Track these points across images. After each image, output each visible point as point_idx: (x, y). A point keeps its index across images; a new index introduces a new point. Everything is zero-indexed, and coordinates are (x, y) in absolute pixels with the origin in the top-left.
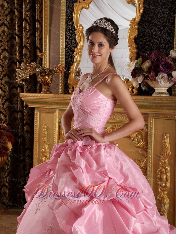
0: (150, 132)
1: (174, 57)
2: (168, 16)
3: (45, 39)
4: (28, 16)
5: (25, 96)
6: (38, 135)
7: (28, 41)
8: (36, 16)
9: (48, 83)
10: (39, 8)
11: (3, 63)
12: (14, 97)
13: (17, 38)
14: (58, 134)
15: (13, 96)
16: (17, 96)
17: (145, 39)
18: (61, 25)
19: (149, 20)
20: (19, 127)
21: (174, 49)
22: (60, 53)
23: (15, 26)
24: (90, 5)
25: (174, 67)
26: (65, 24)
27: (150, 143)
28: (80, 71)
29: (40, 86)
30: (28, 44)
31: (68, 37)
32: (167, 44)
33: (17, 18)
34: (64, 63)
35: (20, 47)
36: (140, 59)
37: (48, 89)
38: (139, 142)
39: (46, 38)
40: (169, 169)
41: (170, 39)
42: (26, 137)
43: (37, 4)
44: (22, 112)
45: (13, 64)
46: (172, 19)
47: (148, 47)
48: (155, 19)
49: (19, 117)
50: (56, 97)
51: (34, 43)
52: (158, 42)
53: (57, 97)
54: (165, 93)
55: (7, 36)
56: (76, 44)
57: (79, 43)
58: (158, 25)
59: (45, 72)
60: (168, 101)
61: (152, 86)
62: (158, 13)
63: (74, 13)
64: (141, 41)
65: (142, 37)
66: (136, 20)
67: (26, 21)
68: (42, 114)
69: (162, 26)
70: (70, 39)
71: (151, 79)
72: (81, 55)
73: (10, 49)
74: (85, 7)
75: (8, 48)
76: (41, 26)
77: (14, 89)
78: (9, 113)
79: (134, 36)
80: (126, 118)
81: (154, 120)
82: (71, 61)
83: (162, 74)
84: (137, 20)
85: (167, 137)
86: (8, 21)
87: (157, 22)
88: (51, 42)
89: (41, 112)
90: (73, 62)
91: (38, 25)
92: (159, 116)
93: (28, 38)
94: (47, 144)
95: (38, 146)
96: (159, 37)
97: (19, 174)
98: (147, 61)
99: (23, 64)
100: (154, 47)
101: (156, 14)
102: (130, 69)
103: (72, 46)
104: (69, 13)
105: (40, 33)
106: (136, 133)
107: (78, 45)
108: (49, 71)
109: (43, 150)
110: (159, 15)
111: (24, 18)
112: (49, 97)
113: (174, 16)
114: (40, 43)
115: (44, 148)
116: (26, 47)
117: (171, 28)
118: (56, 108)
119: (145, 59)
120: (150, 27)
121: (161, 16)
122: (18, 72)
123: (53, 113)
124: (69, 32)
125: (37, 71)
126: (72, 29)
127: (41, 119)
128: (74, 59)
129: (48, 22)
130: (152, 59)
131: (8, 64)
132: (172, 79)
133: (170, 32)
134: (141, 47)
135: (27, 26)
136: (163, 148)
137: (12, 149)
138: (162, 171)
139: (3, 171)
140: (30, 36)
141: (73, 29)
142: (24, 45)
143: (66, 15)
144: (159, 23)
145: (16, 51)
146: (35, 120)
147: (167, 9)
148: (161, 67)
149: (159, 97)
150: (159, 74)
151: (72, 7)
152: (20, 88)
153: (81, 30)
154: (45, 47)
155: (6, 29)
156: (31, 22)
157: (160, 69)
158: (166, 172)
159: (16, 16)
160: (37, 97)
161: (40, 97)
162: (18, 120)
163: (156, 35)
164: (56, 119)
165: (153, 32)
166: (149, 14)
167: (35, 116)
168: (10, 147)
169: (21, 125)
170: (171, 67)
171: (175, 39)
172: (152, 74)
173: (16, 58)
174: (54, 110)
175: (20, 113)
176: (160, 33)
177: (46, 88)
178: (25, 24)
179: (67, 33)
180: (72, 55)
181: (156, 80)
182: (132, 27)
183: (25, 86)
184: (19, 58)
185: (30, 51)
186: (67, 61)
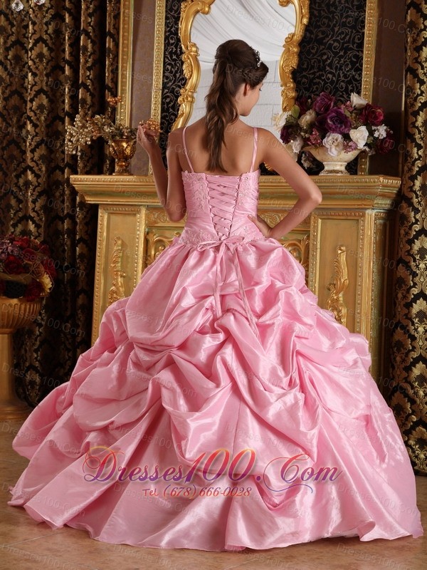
0: (313, 245)
1: (357, 106)
2: (352, 32)
3: (122, 71)
4: (90, 26)
5: (80, 181)
6: (103, 260)
7: (88, 74)
8: (107, 25)
9: (127, 156)
10: (114, 10)
11: (38, 119)
12: (57, 188)
13: (67, 68)
14: (144, 257)
15: (54, 187)
16: (63, 186)
17: (312, 74)
18: (156, 45)
19: (318, 38)
20: (66, 248)
22: (152, 99)
23: (63, 44)
24: (211, 6)
25: (354, 122)
26: (163, 41)
27: (313, 264)
29: (110, 164)
30: (89, 81)
31: (168, 66)
32: (349, 82)
33: (69, 28)
34: (159, 117)
35: (72, 86)
36: (296, 107)
37: (127, 167)
39: (124, 68)
40: (344, 311)
41: (356, 74)
43: (110, 1)
44: (72, 217)
45: (58, 121)
46: (358, 38)
47: (317, 88)
48: (330, 36)
49: (66, 227)
50: (141, 182)
51: (100, 77)
52: (334, 79)
53: (144, 182)
54: (342, 172)
55: (47, 64)
56: (183, 82)
57: (190, 79)
58: (335, 48)
59: (122, 135)
61: (318, 158)
62: (335, 26)
63: (180, 20)
64: (305, 77)
65: (306, 70)
66: (296, 36)
67: (87, 34)
68: (113, 217)
69: (340, 50)
70: (171, 72)
71: (313, 144)
72: (192, 102)
73: (51, 91)
74: (201, 10)
75: (49, 89)
76: (117, 45)
77: (57, 171)
78: (46, 220)
79: (292, 67)
81: (320, 221)
82: (173, 114)
83: (333, 134)
84: (298, 38)
85: (342, 253)
86: (49, 35)
87: (332, 42)
89: (112, 213)
90: (176, 116)
91: (109, 43)
92: (329, 213)
93: (89, 69)
94: (121, 276)
95: (102, 281)
96: (337, 69)
97: (63, 347)
98: (308, 113)
99: (78, 118)
100: (327, 89)
101: (332, 26)
102: (277, 126)
103: (177, 86)
104: (171, 20)
105: (113, 59)
106: (290, 249)
107: (188, 83)
108: (130, 132)
109: (113, 288)
110: (336, 29)
111: (83, 28)
112: (128, 182)
113: (362, 31)
114: (112, 79)
115: (114, 285)
116: (85, 87)
117: (358, 54)
118: (139, 204)
119: (305, 108)
120: (321, 50)
121: (340, 31)
122: (70, 132)
123: (135, 215)
124: (171, 57)
125: (107, 131)
126: (176, 51)
127: (111, 228)
128: (178, 110)
129: (129, 38)
130: (317, 109)
131: (46, 119)
132: (350, 144)
133: (355, 60)
134: (304, 88)
135: (87, 45)
136: (336, 273)
137: (50, 289)
139: (30, 337)
140: (93, 63)
141: (178, 52)
142: (80, 82)
143: (166, 24)
144: (336, 44)
145: (63, 95)
146: (99, 230)
147: (351, 19)
148: (329, 121)
149: (327, 178)
150: (328, 134)
151: (178, 9)
152: (69, 168)
153: (192, 53)
154: (122, 86)
155: (45, 50)
156: (95, 36)
157: (328, 124)
158: (339, 317)
159: (67, 25)
160: (104, 181)
161: (110, 182)
162: (64, 235)
163: (330, 65)
164: (139, 226)
165: (326, 60)
166: (319, 27)
167: (99, 222)
168: (47, 285)
169: (69, 243)
170: (347, 122)
171: (364, 73)
172: (316, 134)
173: (64, 109)
174: (136, 208)
175: (68, 219)
176: (338, 63)
177: (121, 166)
178: (84, 41)
179: (167, 60)
180: (175, 103)
181: (323, 146)
182: (287, 51)
183: (80, 164)
184: (69, 109)
185: (92, 95)
186: (165, 114)
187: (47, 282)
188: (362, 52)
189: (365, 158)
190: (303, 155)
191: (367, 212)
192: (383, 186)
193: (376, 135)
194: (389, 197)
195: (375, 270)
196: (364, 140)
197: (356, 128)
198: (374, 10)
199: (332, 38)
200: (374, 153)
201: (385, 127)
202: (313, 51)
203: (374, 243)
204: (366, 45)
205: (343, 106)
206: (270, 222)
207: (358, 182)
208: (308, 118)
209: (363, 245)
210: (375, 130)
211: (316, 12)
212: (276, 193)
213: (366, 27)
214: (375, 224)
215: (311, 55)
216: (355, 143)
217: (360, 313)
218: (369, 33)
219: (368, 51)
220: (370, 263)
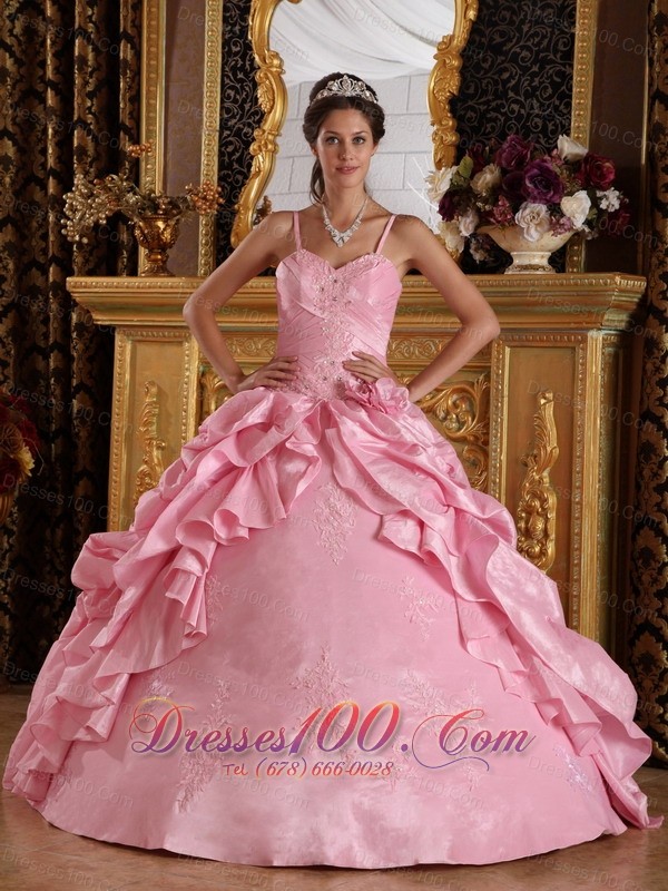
0: (497, 389)
1: (569, 157)
2: (553, 33)
3: (148, 99)
4: (91, 21)
5: (85, 287)
6: (125, 422)
7: (89, 104)
8: (122, 22)
9: (164, 243)
12: (34, 298)
13: (50, 93)
14: (196, 414)
15: (29, 298)
16: (45, 295)
17: (484, 103)
18: (207, 54)
19: (494, 42)
20: (54, 401)
21: (572, 134)
22: (203, 148)
23: (42, 53)
25: (568, 185)
26: (220, 49)
27: (496, 422)
28: (269, 206)
29: (129, 258)
30: (90, 116)
31: (229, 91)
32: (550, 118)
33: (54, 26)
34: (216, 178)
35: (60, 123)
36: (467, 160)
37: (164, 262)
38: (461, 424)
39: (152, 96)
40: (552, 500)
41: (560, 103)
42: (76, 435)
44: (64, 348)
46: (564, 42)
47: (493, 127)
48: (514, 40)
49: (52, 365)
51: (110, 110)
52: (523, 111)
54: (543, 267)
55: (14, 87)
56: (257, 118)
57: (270, 112)
58: (523, 59)
59: (156, 207)
60: (548, 289)
61: (503, 245)
62: (522, 22)
63: (251, 14)
64: (472, 108)
65: (472, 97)
66: (456, 40)
67: (86, 35)
68: (141, 348)
69: (534, 63)
71: (498, 222)
72: (274, 152)
73: (22, 133)
75: (17, 130)
76: (138, 55)
78: (18, 354)
79: (450, 92)
81: (508, 350)
82: (240, 173)
83: (533, 205)
84: (459, 42)
85: (547, 403)
86: (16, 36)
87: (518, 50)
88: (171, 109)
89: (139, 341)
90: (246, 176)
91: (125, 51)
92: (524, 337)
93: (91, 95)
94: (159, 447)
95: (125, 457)
96: (527, 95)
98: (487, 169)
100: (510, 128)
101: (517, 23)
102: (436, 191)
103: (245, 124)
104: (233, 13)
105: (133, 79)
106: (455, 397)
107: (266, 121)
108: (170, 203)
109: (144, 467)
110: (525, 28)
111: (80, 25)
112: (172, 288)
113: (571, 31)
114: (131, 113)
115: (146, 462)
116: (85, 126)
117: (563, 69)
119: (481, 161)
120: (499, 64)
121: (532, 32)
122: (71, 204)
123: (181, 343)
124: (235, 75)
125: (131, 201)
126: (244, 65)
127: (138, 366)
128: (250, 165)
129: (160, 43)
130: (503, 162)
131: (13, 182)
132: (561, 221)
133: (559, 80)
134: (471, 128)
135: (87, 55)
136: (536, 435)
137: (31, 471)
138: (531, 506)
140: (96, 86)
141: (248, 66)
142: (75, 118)
143: (225, 20)
144: (524, 53)
145: (43, 140)
146: (117, 370)
147: (550, 10)
148: (527, 182)
150: (523, 205)
152: (57, 265)
153: (274, 69)
154: (148, 125)
155: (10, 64)
156: (101, 40)
157: (526, 188)
158: (543, 509)
159: (50, 20)
160: (127, 287)
162: (49, 379)
163: (516, 89)
164: (189, 362)
165: (508, 80)
166: (496, 24)
167: (117, 356)
168: (28, 463)
169: (57, 392)
170: (558, 184)
171: (575, 101)
172: (503, 205)
173: (45, 164)
174: (183, 333)
176: (529, 85)
177: (153, 261)
178: (83, 48)
179: (227, 81)
180: (243, 153)
181: (514, 225)
182: (442, 65)
183: (78, 258)
184: (55, 164)
185: (95, 139)
186: (226, 172)
187: (27, 459)
188: (571, 66)
189: (579, 244)
190: (475, 239)
191: (590, 334)
192: (621, 291)
193: (603, 205)
194: (626, 309)
195: (603, 431)
196: (584, 214)
197: (571, 194)
199: (517, 42)
200: (597, 235)
201: (617, 193)
202: (486, 65)
203: (602, 386)
204: (577, 55)
205: (547, 158)
206: (420, 353)
207: (577, 285)
208: (488, 177)
209: (584, 390)
210: (601, 199)
213: (577, 25)
214: (603, 353)
215: (482, 72)
216: (569, 219)
217: (580, 503)
218: (583, 35)
219: (582, 64)
220: (595, 419)
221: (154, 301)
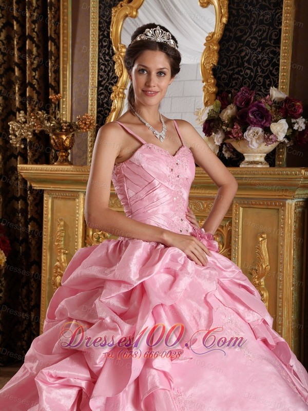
0: (235, 231)
1: (276, 99)
2: (269, 29)
3: (63, 71)
4: (34, 31)
5: (26, 170)
6: (49, 238)
7: (34, 74)
8: (49, 31)
9: (66, 147)
10: (54, 17)
12: (13, 173)
13: (16, 69)
14: (83, 236)
15: (10, 172)
17: (231, 70)
18: (91, 47)
19: (237, 36)
20: (20, 225)
21: (279, 87)
22: (89, 96)
23: (13, 49)
24: (139, 10)
25: (275, 116)
26: (97, 44)
27: (235, 249)
29: (55, 153)
30: (35, 80)
31: (102, 66)
32: (267, 77)
33: (17, 34)
34: (96, 112)
35: (21, 84)
36: (218, 102)
39: (65, 70)
40: (266, 295)
41: (273, 69)
42: (30, 243)
43: (51, 9)
44: (24, 198)
46: (275, 34)
47: (236, 83)
48: (248, 34)
49: (20, 207)
50: (77, 171)
51: (44, 77)
52: (252, 74)
53: (80, 171)
54: (261, 163)
56: (116, 80)
57: (120, 77)
58: (252, 44)
59: (61, 128)
60: (263, 176)
61: (239, 150)
62: (252, 24)
63: (111, 25)
64: (225, 73)
65: (225, 66)
66: (216, 35)
67: (32, 39)
68: (56, 201)
69: (259, 46)
70: (105, 71)
71: (234, 138)
72: (123, 98)
73: (5, 89)
74: (130, 14)
76: (58, 48)
77: (13, 158)
78: (4, 200)
79: (212, 64)
80: (195, 207)
81: (241, 209)
82: (107, 109)
83: (254, 128)
84: (218, 36)
85: (263, 240)
86: (2, 41)
87: (250, 39)
88: (74, 76)
89: (55, 198)
90: (110, 110)
91: (51, 47)
92: (250, 203)
93: (34, 70)
94: (64, 253)
95: (48, 257)
96: (255, 65)
97: (20, 307)
98: (229, 107)
100: (245, 84)
101: (250, 24)
102: (199, 120)
103: (110, 83)
104: (104, 25)
105: (55, 61)
107: (119, 81)
108: (68, 126)
109: (58, 263)
110: (254, 27)
111: (28, 34)
112: (67, 171)
113: (279, 28)
114: (55, 79)
115: (58, 261)
116: (32, 86)
117: (275, 49)
118: (78, 190)
119: (226, 102)
120: (240, 48)
121: (257, 29)
122: (12, 127)
123: (74, 199)
124: (105, 57)
125: (47, 125)
126: (109, 52)
127: (54, 211)
128: (111, 105)
129: (68, 42)
130: (238, 103)
132: (270, 137)
133: (272, 56)
134: (224, 83)
135: (32, 49)
136: (257, 258)
137: (5, 263)
141: (111, 53)
142: (27, 81)
143: (100, 29)
144: (253, 41)
145: (15, 93)
146: (44, 212)
147: (268, 16)
148: (250, 116)
149: (249, 170)
150: (249, 128)
151: (109, 14)
152: (21, 156)
154: (63, 85)
156: (39, 41)
157: (249, 118)
159: (16, 32)
160: (46, 171)
161: (51, 171)
162: (19, 214)
163: (248, 61)
164: (78, 209)
165: (244, 57)
166: (238, 25)
167: (45, 205)
169: (22, 221)
170: (268, 116)
171: (281, 68)
172: (237, 128)
173: (15, 106)
174: (75, 194)
175: (21, 200)
176: (256, 59)
177: (62, 156)
178: (30, 45)
179: (101, 61)
180: (108, 99)
181: (244, 139)
182: (208, 49)
183: (30, 153)
184: (19, 105)
185: (38, 93)
186: (100, 109)
189: (283, 149)
190: (224, 146)
191: (287, 202)
192: (304, 178)
193: (296, 127)
195: (295, 257)
196: (284, 133)
197: (276, 121)
198: (290, 7)
199: (249, 36)
200: (292, 144)
201: (304, 120)
202: (232, 49)
203: (294, 232)
204: (283, 41)
205: (263, 100)
206: (195, 208)
207: (279, 174)
208: (229, 112)
209: (284, 233)
210: (294, 123)
211: (234, 12)
212: (200, 183)
213: (283, 24)
214: (295, 213)
215: (230, 53)
216: (275, 136)
217: (282, 298)
218: (286, 30)
219: (285, 46)
220: (290, 251)
221: (60, 178)
